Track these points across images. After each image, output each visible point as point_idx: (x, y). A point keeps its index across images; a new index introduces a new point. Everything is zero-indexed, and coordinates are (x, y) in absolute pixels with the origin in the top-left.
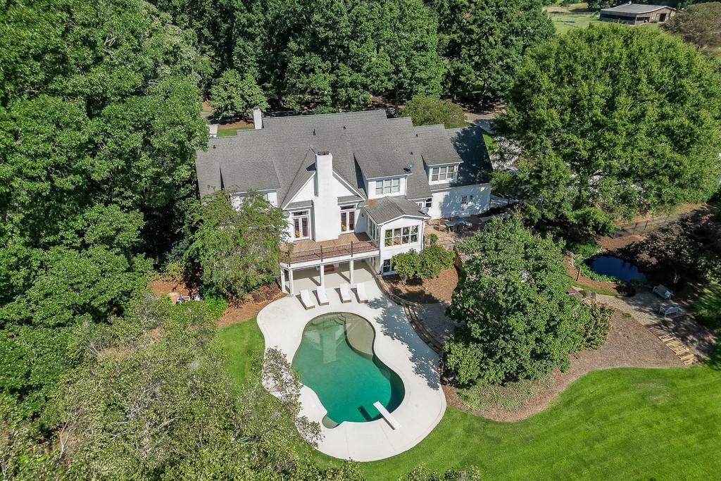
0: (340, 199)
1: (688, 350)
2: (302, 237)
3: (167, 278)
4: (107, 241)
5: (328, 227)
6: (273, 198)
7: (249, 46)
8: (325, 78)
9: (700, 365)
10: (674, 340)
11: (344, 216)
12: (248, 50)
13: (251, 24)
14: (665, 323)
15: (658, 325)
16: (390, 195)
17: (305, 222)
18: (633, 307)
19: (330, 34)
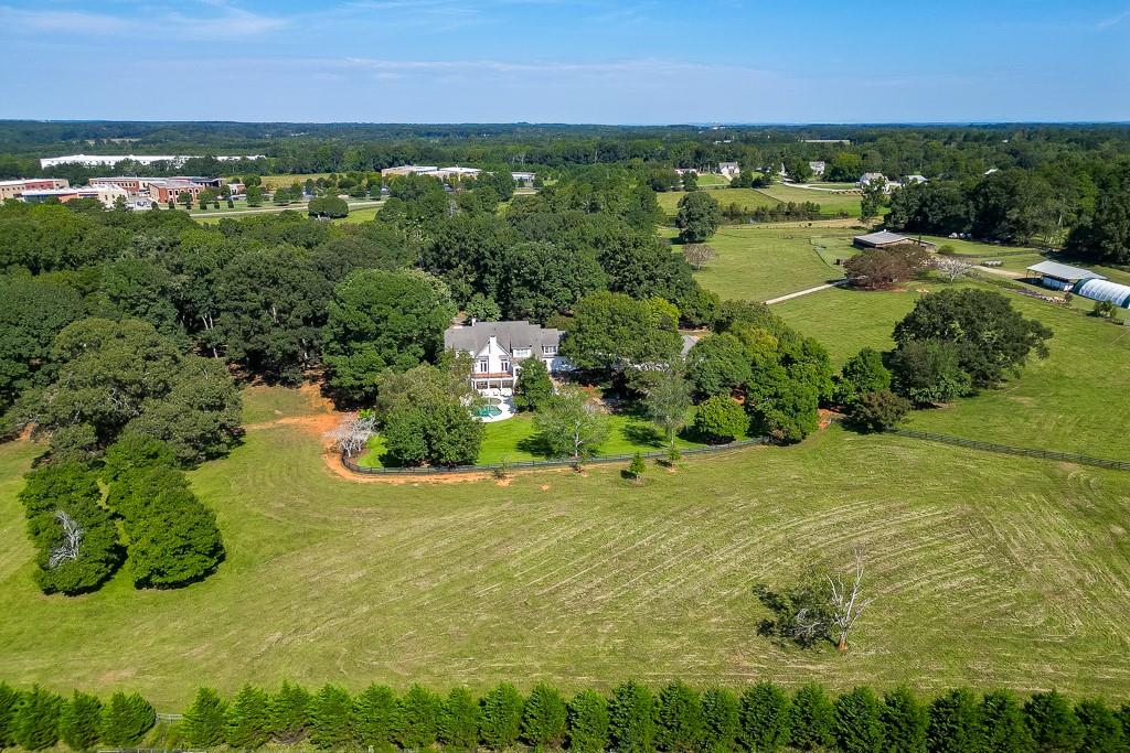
0: (500, 356)
4: (415, 354)
5: (495, 367)
6: (472, 353)
7: (493, 279)
11: (503, 363)
12: (491, 281)
13: (494, 267)
16: (523, 356)
17: (485, 364)
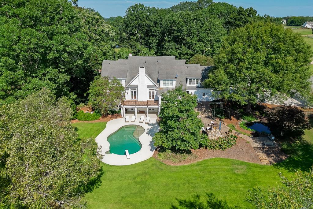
0: (148, 86)
1: (267, 158)
2: (134, 99)
3: (88, 107)
5: (144, 95)
6: (123, 82)
8: (177, 51)
9: (269, 165)
10: (263, 154)
11: (150, 92)
14: (263, 148)
15: (260, 148)
16: (168, 87)
17: (135, 92)
18: (254, 141)
19: (179, 34)
